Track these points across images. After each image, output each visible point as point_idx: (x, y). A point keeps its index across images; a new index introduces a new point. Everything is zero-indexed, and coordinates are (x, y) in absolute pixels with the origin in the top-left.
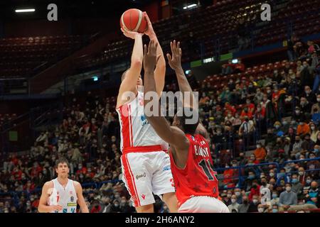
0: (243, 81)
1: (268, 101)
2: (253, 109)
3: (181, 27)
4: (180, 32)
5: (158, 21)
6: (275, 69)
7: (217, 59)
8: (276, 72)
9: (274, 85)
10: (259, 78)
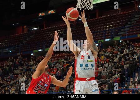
0: (53, 59)
1: (62, 68)
2: (56, 71)
3: (31, 36)
4: (30, 38)
5: (22, 33)
6: (66, 55)
7: (44, 50)
8: (66, 57)
9: (65, 62)
10: (59, 59)
